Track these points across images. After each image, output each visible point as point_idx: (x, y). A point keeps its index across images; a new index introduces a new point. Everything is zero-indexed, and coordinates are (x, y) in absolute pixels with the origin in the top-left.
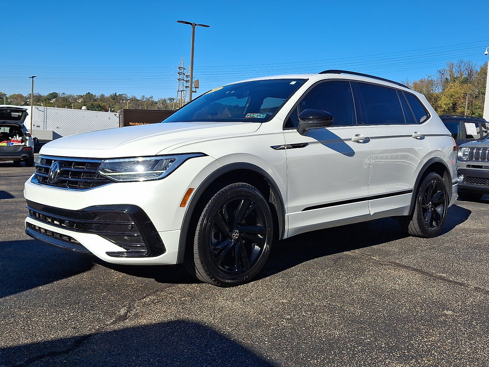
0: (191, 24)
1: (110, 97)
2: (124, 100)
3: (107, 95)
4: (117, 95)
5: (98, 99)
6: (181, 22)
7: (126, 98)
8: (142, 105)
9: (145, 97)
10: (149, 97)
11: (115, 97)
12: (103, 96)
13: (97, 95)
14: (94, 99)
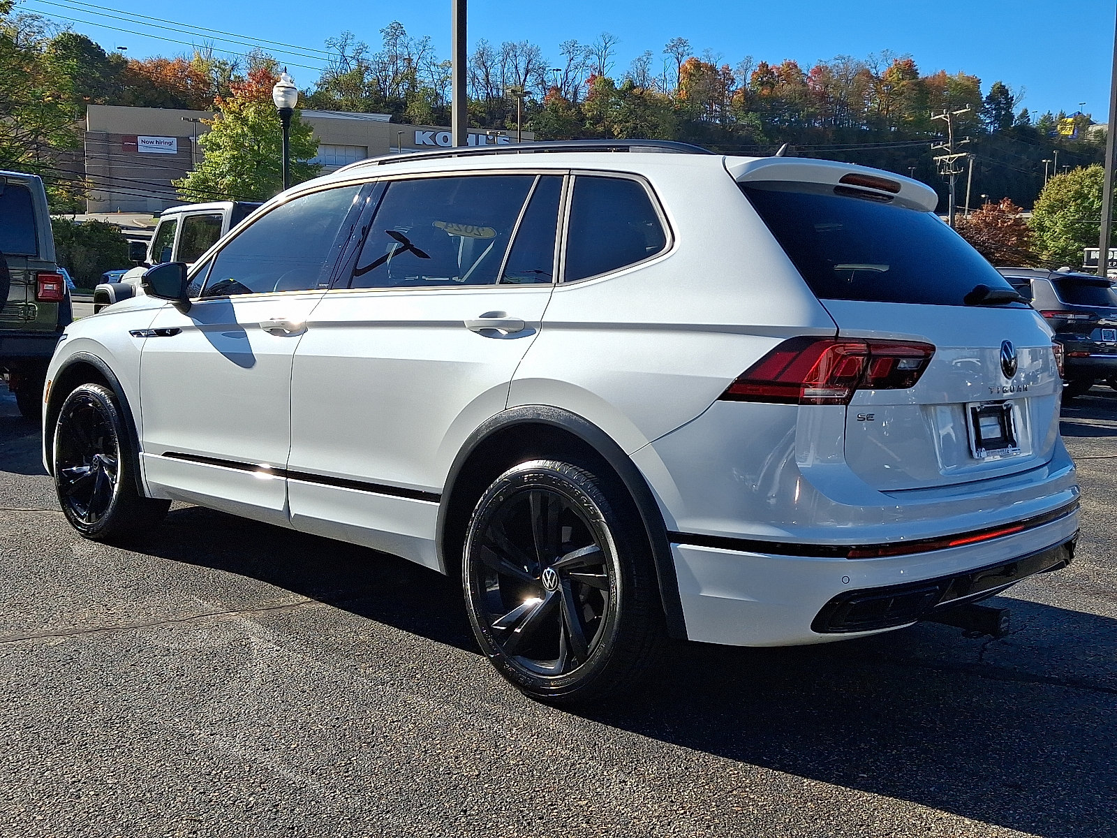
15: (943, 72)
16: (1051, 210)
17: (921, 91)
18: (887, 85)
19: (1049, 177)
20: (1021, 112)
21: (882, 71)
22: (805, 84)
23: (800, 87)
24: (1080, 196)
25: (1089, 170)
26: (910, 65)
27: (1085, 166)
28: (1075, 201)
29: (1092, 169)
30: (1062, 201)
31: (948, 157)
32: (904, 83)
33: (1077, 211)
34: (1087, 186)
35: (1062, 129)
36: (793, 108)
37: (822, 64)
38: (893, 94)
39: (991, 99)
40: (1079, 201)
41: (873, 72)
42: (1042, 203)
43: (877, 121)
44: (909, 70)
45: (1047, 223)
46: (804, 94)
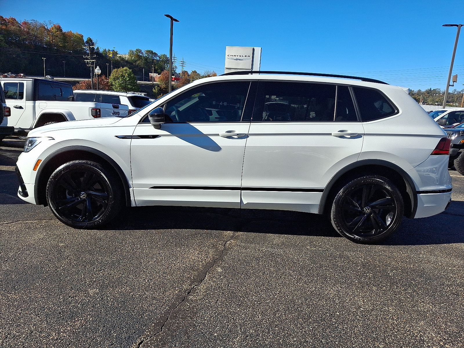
0: (457, 26)
1: (425, 91)
2: (437, 94)
3: (423, 90)
4: (432, 89)
5: (415, 93)
6: (446, 26)
7: (439, 92)
8: (452, 97)
9: (457, 90)
10: (460, 90)
11: (430, 91)
12: (420, 91)
13: (415, 90)
14: (412, 94)
15: (71, 31)
16: (115, 79)
17: (64, 36)
18: (51, 33)
19: (113, 69)
20: (97, 48)
21: (49, 27)
22: (20, 27)
23: (19, 28)
24: (122, 76)
25: (124, 69)
26: (60, 27)
27: (123, 67)
28: (121, 77)
29: (125, 68)
30: (117, 77)
31: (89, 61)
32: (58, 33)
33: (122, 80)
34: (124, 73)
35: (109, 54)
36: (16, 35)
37: (26, 21)
38: (54, 36)
39: (87, 42)
40: (122, 78)
41: (46, 27)
42: (112, 77)
43: (49, 44)
44: (59, 29)
45: (114, 84)
46: (20, 31)
